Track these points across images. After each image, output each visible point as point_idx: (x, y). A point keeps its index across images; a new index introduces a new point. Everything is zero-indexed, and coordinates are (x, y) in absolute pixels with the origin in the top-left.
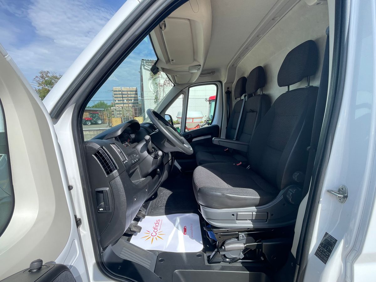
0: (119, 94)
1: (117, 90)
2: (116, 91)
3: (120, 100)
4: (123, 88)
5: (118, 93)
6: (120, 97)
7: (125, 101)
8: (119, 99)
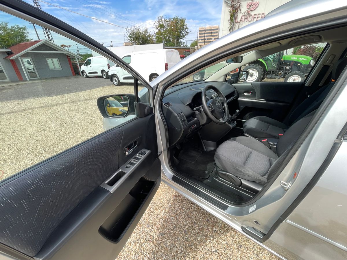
0: (203, 34)
2: (201, 31)
3: (203, 39)
4: (206, 27)
7: (207, 39)
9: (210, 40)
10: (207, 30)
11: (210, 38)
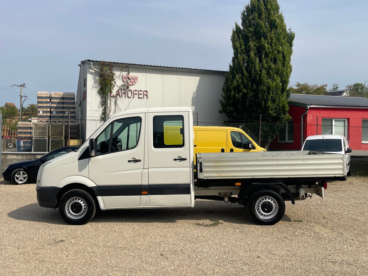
0: (46, 102)
1: (44, 96)
2: (42, 98)
3: (47, 112)
4: (52, 93)
5: (44, 100)
6: (47, 107)
7: (54, 112)
8: (45, 110)
9: (61, 115)
10: (55, 98)
11: (62, 110)
